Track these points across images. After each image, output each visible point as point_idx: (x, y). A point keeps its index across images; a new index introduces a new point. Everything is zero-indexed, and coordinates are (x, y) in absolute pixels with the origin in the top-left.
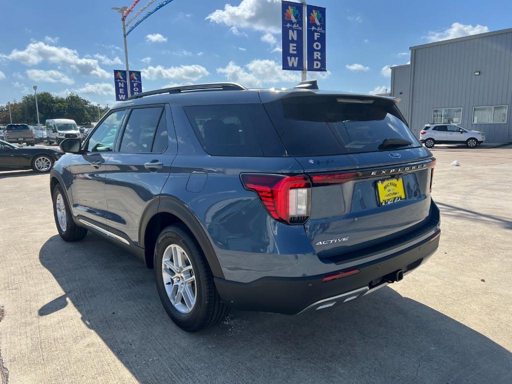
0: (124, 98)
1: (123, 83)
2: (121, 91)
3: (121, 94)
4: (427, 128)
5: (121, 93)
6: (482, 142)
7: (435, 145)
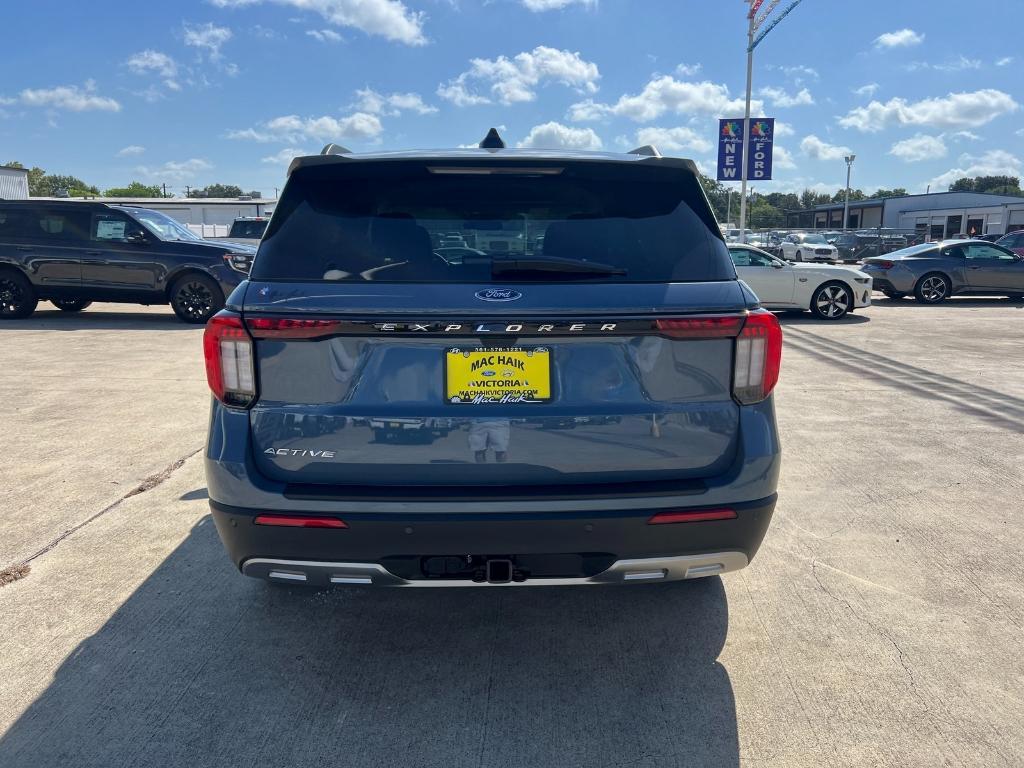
0: (732, 175)
1: (734, 146)
2: (729, 161)
3: (727, 167)
5: (728, 164)
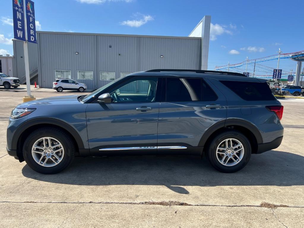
4: (58, 81)
6: (86, 89)
7: (63, 91)
